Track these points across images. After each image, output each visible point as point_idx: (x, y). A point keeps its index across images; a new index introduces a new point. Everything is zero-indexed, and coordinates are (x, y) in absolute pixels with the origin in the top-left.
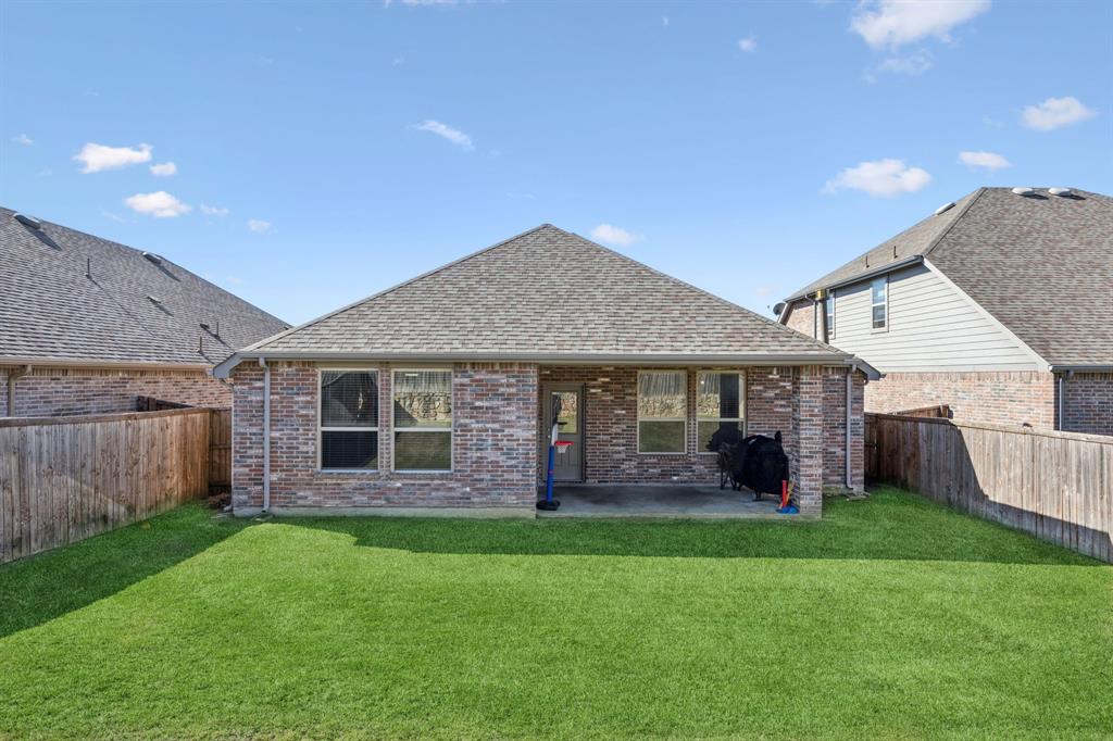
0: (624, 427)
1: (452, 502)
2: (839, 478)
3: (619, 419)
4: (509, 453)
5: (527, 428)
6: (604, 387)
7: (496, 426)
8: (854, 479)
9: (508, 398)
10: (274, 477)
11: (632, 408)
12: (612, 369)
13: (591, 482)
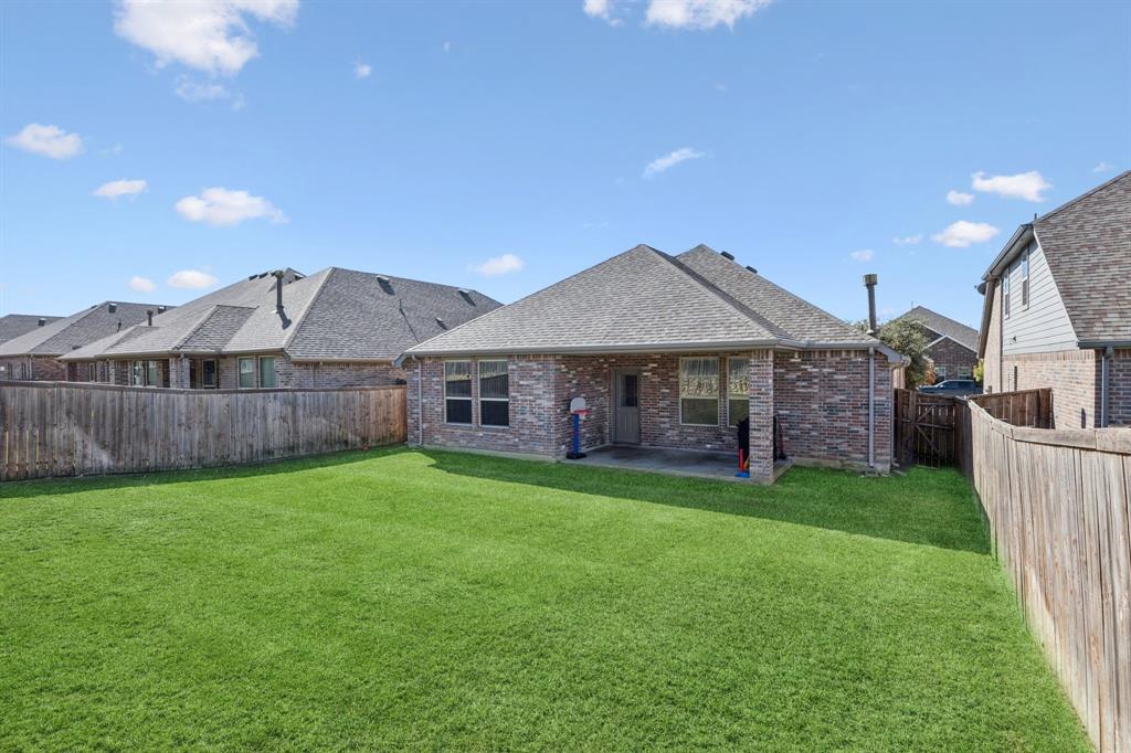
0: (668, 402)
1: (508, 448)
2: (862, 456)
3: (665, 396)
4: (539, 417)
5: (549, 400)
6: (653, 371)
7: (531, 398)
8: (878, 458)
9: (538, 379)
10: (425, 426)
11: (675, 388)
12: (659, 357)
13: (644, 445)
